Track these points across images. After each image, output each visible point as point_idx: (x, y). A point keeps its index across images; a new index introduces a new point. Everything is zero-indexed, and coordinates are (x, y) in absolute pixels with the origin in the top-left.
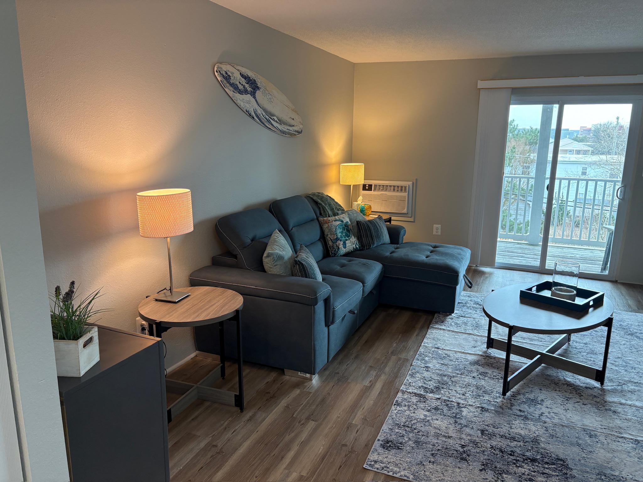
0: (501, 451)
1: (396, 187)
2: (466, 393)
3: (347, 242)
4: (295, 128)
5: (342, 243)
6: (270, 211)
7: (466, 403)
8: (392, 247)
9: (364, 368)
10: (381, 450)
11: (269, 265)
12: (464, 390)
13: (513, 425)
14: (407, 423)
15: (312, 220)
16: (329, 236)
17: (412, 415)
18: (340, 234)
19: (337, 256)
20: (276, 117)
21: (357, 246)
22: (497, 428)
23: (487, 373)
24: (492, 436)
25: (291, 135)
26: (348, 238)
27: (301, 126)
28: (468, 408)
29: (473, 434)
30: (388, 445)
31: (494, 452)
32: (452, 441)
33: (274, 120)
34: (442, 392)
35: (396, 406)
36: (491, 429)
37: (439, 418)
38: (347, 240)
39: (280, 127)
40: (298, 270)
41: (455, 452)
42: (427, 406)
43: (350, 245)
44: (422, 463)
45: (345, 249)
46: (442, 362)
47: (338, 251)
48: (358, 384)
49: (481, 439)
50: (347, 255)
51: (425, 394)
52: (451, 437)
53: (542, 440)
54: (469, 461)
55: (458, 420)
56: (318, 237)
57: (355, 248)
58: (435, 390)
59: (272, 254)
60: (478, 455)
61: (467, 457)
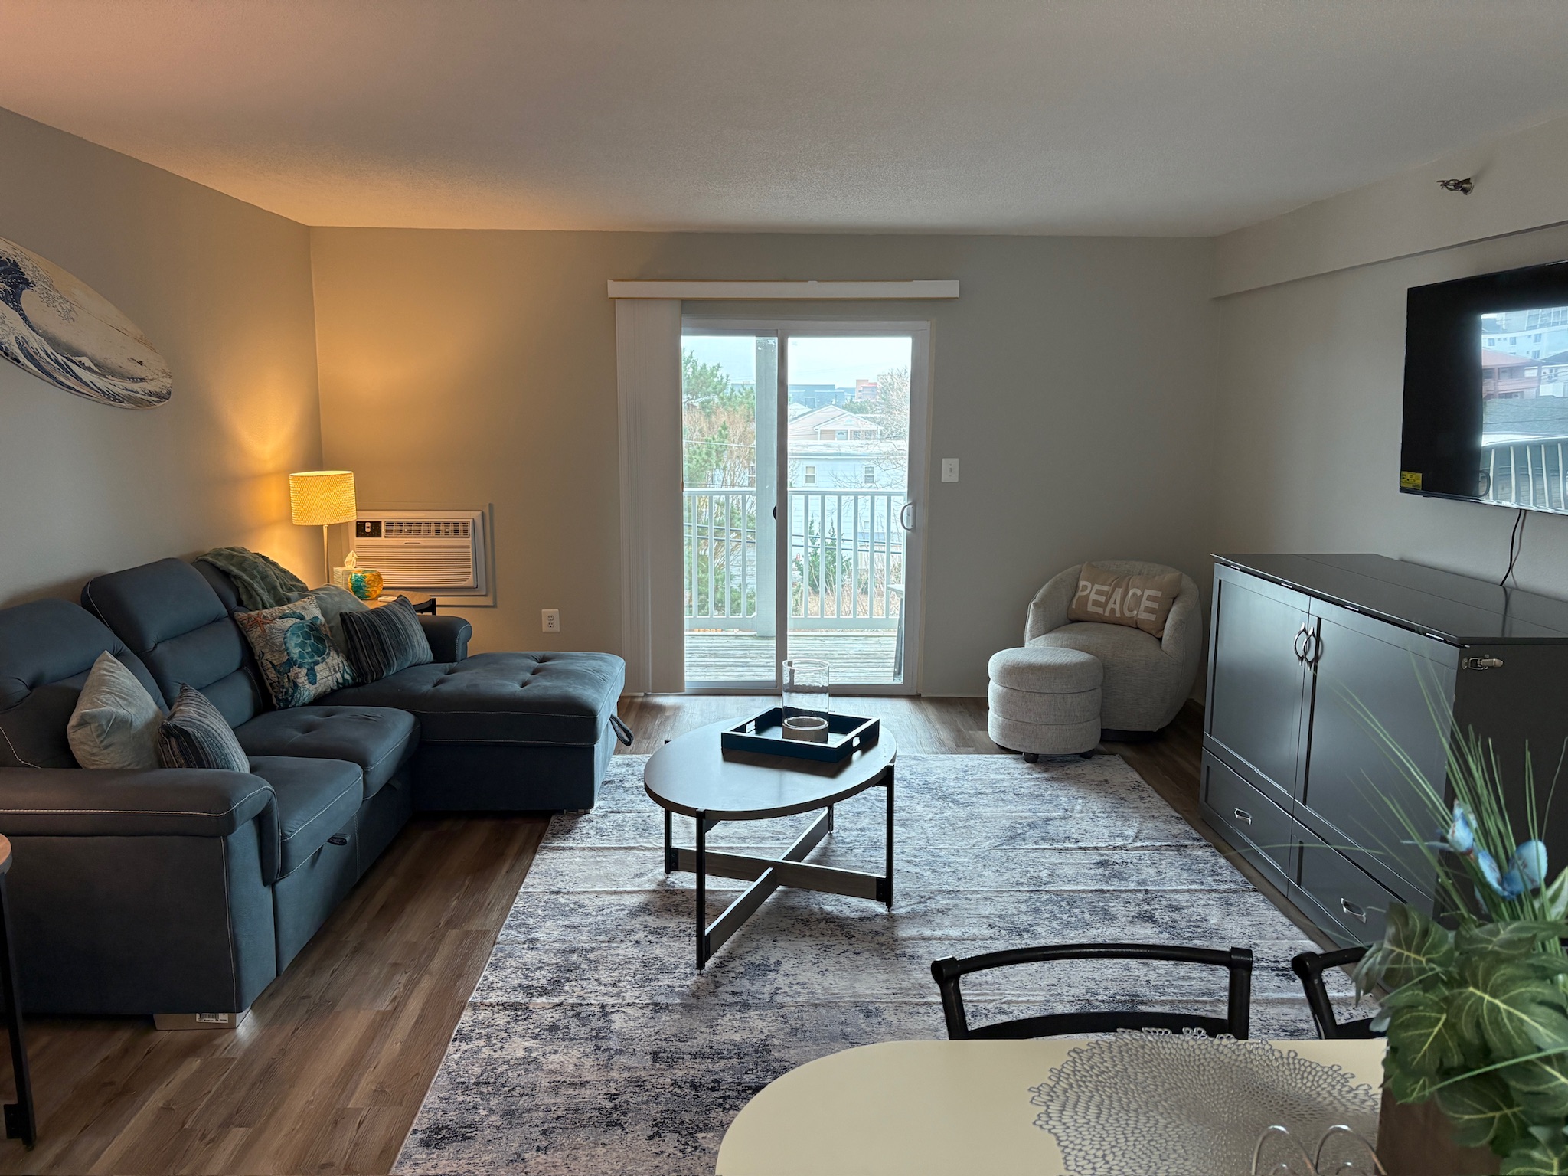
0: (694, 1086)
1: (442, 526)
2: (619, 981)
3: (317, 668)
4: (152, 387)
5: (304, 671)
6: (86, 605)
7: (620, 1001)
8: (439, 670)
9: (376, 971)
10: (420, 1154)
11: (86, 747)
12: (616, 974)
13: (719, 1027)
14: (485, 1075)
15: (217, 620)
16: (268, 656)
17: (496, 1055)
18: (297, 650)
19: (294, 706)
20: (90, 359)
21: (347, 676)
22: (687, 1041)
23: (665, 928)
24: (673, 1059)
25: (139, 403)
26: (319, 659)
27: (167, 381)
28: (624, 1012)
29: (636, 1065)
30: (440, 1137)
31: (679, 1091)
32: (588, 1092)
33: (81, 365)
34: (567, 988)
35: (457, 1042)
36: (672, 1047)
37: (560, 1046)
38: (316, 663)
39: (100, 383)
40: (177, 752)
41: (595, 1114)
42: (531, 1027)
43: (328, 674)
44: (519, 1155)
45: (314, 686)
46: (567, 923)
47: (295, 692)
48: (362, 1012)
49: (653, 1072)
50: (319, 700)
51: (527, 1000)
52: (587, 1082)
53: (776, 1042)
54: (625, 1126)
55: (603, 1044)
56: (236, 665)
57: (341, 681)
58: (550, 988)
59: (94, 717)
60: (645, 1106)
61: (622, 1117)
